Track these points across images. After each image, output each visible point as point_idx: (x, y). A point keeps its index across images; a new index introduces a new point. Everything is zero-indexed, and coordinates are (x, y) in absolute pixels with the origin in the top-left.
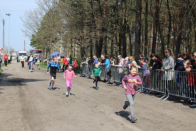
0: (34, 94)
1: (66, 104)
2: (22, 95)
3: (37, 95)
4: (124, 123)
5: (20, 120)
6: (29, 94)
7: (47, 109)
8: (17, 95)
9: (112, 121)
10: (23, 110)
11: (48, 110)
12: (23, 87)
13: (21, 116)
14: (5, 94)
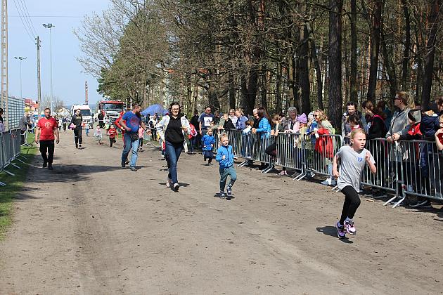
0: (105, 198)
1: (174, 218)
2: (78, 200)
3: (111, 201)
4: (303, 259)
5: (71, 255)
6: (95, 199)
7: (131, 231)
8: (68, 202)
9: (275, 253)
10: (79, 233)
11: (133, 234)
12: (81, 185)
13: (74, 246)
14: (43, 199)
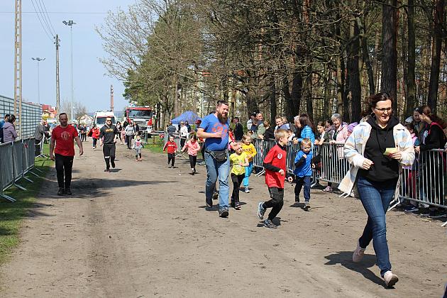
0: (125, 216)
1: (202, 240)
2: (95, 218)
3: (132, 220)
4: (345, 287)
5: (82, 280)
6: (113, 217)
7: (152, 253)
8: (84, 221)
9: (313, 281)
10: (94, 255)
11: (153, 257)
12: (100, 201)
13: (86, 270)
14: (54, 217)
